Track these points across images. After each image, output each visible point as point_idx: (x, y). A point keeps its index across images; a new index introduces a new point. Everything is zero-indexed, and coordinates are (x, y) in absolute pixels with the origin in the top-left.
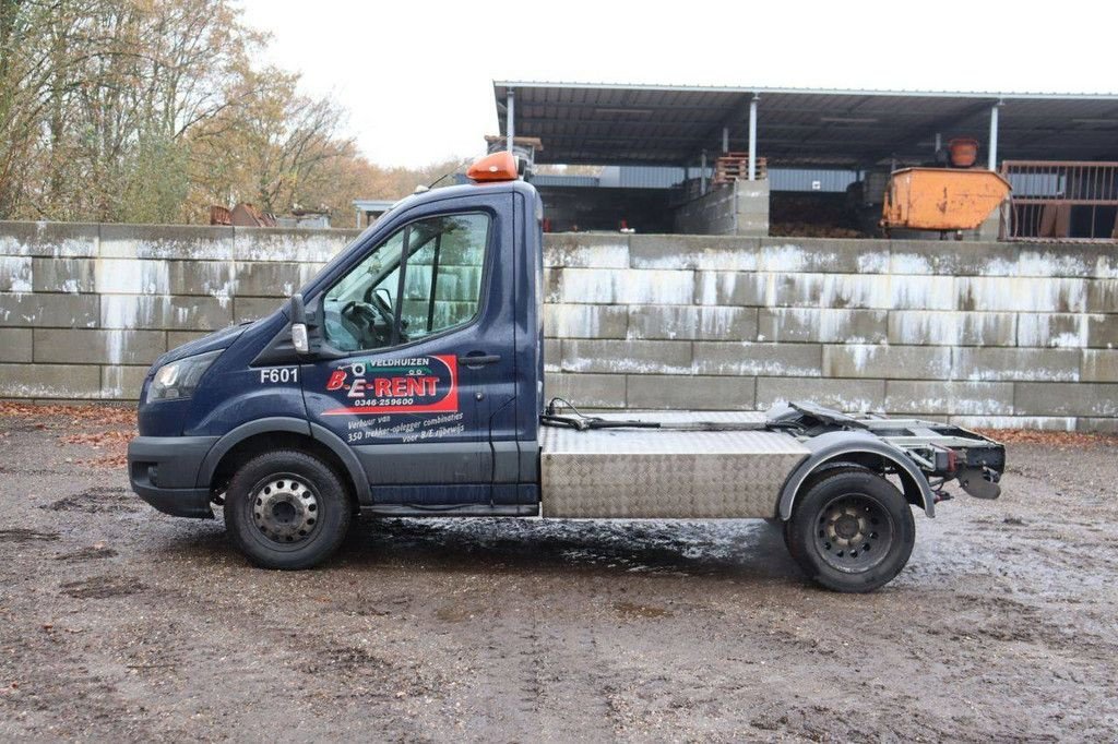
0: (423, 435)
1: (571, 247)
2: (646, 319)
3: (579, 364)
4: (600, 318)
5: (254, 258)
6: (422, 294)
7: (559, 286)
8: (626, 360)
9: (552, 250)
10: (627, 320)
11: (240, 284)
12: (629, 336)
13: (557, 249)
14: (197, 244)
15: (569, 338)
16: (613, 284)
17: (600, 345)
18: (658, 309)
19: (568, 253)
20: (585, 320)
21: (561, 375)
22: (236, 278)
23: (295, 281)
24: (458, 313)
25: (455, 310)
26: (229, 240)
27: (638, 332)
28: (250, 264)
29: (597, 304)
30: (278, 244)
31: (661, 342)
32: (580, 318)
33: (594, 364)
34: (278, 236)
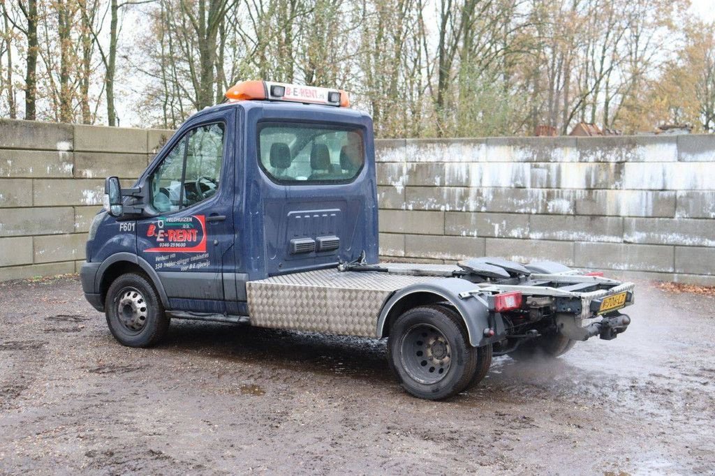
0: (191, 267)
1: (631, 146)
2: (691, 201)
3: (637, 237)
4: (653, 201)
5: (417, 160)
6: (523, 183)
7: (621, 176)
8: (674, 234)
9: (616, 149)
10: (675, 203)
11: (410, 178)
12: (677, 215)
13: (620, 148)
14: (384, 152)
15: (629, 217)
16: (664, 174)
17: (653, 222)
18: (701, 193)
19: (628, 150)
20: (641, 203)
21: (623, 245)
22: (407, 174)
23: (442, 175)
24: (547, 197)
25: (546, 195)
26: (403, 148)
27: (685, 212)
28: (415, 164)
29: (651, 190)
30: (432, 149)
31: (704, 220)
32: (638, 200)
33: (648, 237)
34: (432, 145)
